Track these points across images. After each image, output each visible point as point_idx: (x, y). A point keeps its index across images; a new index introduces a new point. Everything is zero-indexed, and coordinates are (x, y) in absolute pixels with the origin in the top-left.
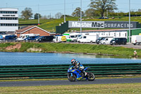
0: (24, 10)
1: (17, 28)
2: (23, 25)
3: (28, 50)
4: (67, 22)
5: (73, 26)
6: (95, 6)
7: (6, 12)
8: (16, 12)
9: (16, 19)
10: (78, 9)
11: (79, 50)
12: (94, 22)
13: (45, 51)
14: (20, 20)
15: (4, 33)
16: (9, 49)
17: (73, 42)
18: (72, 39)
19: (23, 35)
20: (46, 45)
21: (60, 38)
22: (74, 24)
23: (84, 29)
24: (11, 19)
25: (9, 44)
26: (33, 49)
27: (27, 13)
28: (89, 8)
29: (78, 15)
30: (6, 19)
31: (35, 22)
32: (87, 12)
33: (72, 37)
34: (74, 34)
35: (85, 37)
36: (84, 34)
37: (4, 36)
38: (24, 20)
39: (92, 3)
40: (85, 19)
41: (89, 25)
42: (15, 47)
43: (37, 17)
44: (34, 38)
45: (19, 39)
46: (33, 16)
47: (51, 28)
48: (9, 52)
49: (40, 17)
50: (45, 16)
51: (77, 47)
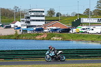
0: (49, 10)
1: (44, 23)
2: (48, 21)
3: (52, 39)
4: (80, 19)
5: (84, 22)
6: (100, 8)
7: (36, 11)
8: (43, 12)
9: (43, 16)
10: (88, 10)
11: (88, 39)
12: (99, 19)
13: (64, 40)
14: (46, 17)
15: (35, 26)
16: (38, 38)
17: (84, 33)
18: (83, 31)
19: (48, 28)
20: (65, 35)
21: (75, 30)
22: (85, 20)
23: (92, 24)
24: (40, 16)
25: (38, 34)
26: (55, 38)
27: (51, 12)
28: (96, 8)
29: (87, 14)
30: (36, 16)
31: (57, 18)
32: (94, 11)
33: (84, 29)
34: (85, 27)
35: (92, 30)
36: (92, 28)
37: (35, 28)
38: (49, 17)
39: (98, 5)
40: (93, 17)
41: (95, 21)
42: (42, 37)
43: (58, 15)
44: (56, 30)
45: (45, 31)
46: (56, 14)
47: (68, 23)
48: (38, 40)
49: (60, 15)
50: (64, 15)
51: (87, 36)
